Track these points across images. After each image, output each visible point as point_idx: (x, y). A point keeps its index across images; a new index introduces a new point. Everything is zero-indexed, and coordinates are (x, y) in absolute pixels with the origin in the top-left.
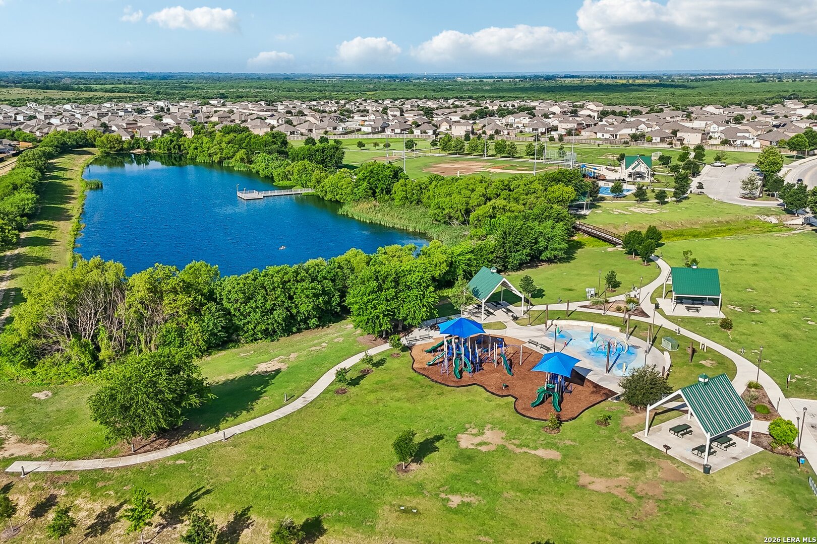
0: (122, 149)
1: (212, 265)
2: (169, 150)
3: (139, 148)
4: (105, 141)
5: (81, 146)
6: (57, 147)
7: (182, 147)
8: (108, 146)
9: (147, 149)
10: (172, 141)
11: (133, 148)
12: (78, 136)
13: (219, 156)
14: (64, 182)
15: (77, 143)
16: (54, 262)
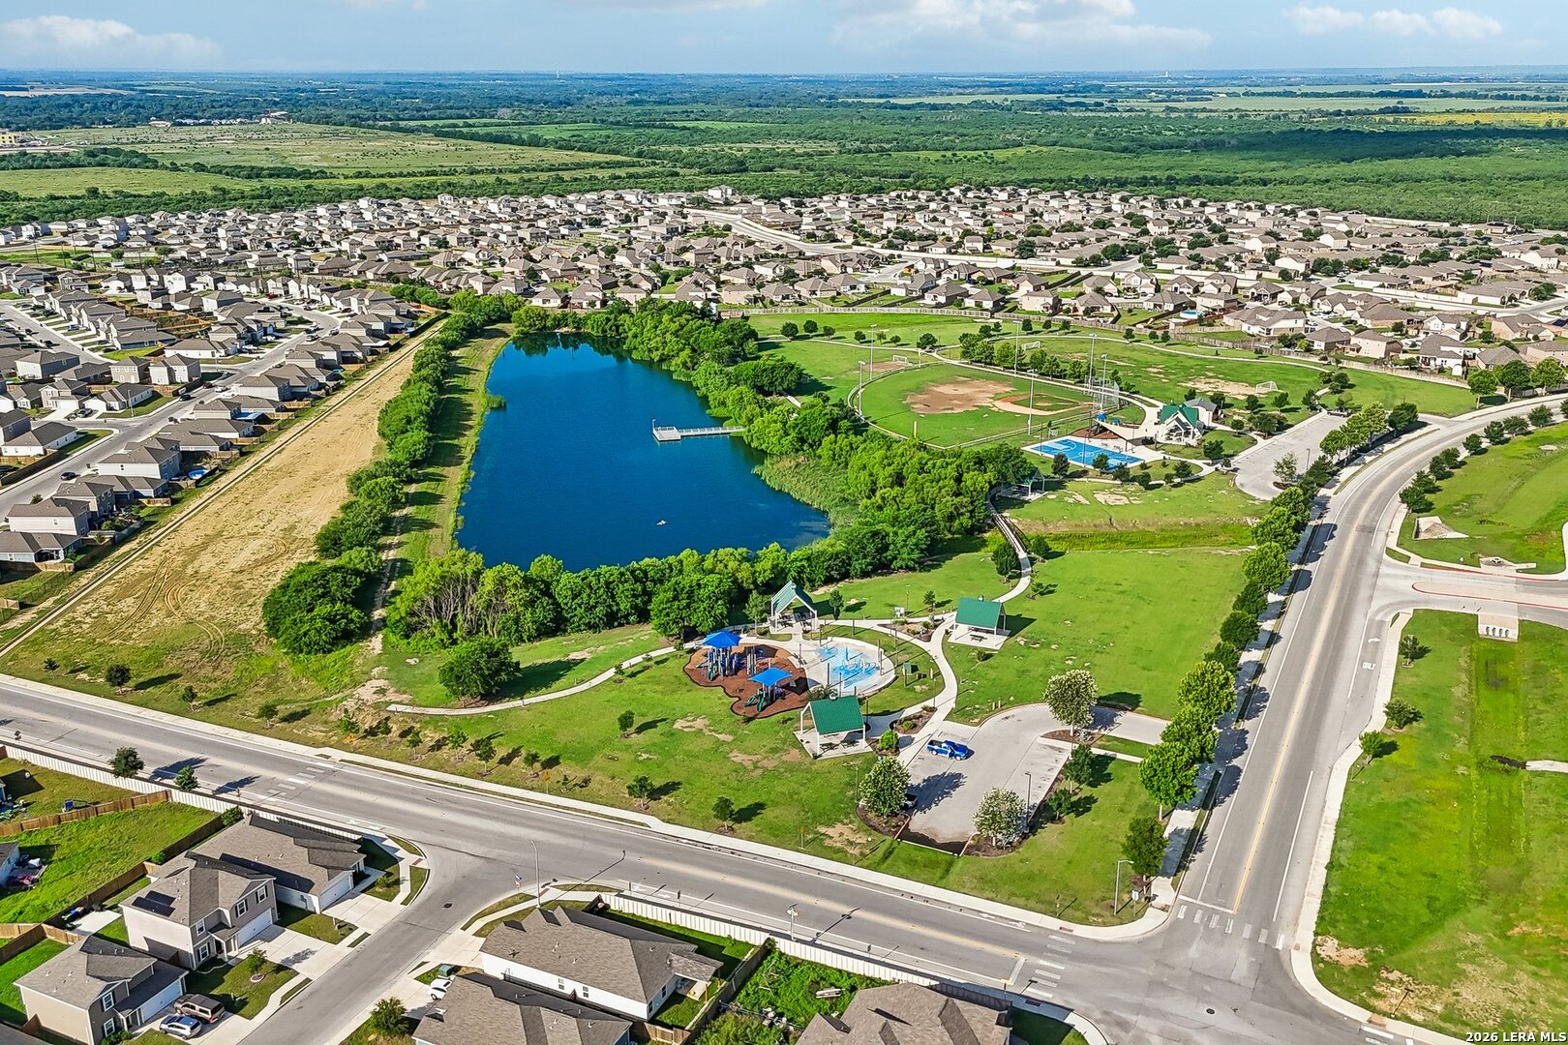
0: (545, 327)
1: (558, 560)
2: (604, 331)
3: (566, 326)
4: (523, 316)
5: (495, 322)
6: (463, 329)
7: (621, 330)
8: (527, 323)
9: (578, 328)
10: (608, 320)
11: (558, 326)
12: (492, 307)
13: (659, 353)
14: (463, 396)
15: (489, 317)
16: (437, 527)
